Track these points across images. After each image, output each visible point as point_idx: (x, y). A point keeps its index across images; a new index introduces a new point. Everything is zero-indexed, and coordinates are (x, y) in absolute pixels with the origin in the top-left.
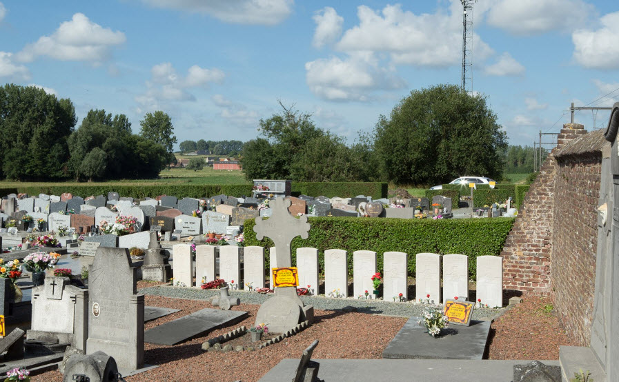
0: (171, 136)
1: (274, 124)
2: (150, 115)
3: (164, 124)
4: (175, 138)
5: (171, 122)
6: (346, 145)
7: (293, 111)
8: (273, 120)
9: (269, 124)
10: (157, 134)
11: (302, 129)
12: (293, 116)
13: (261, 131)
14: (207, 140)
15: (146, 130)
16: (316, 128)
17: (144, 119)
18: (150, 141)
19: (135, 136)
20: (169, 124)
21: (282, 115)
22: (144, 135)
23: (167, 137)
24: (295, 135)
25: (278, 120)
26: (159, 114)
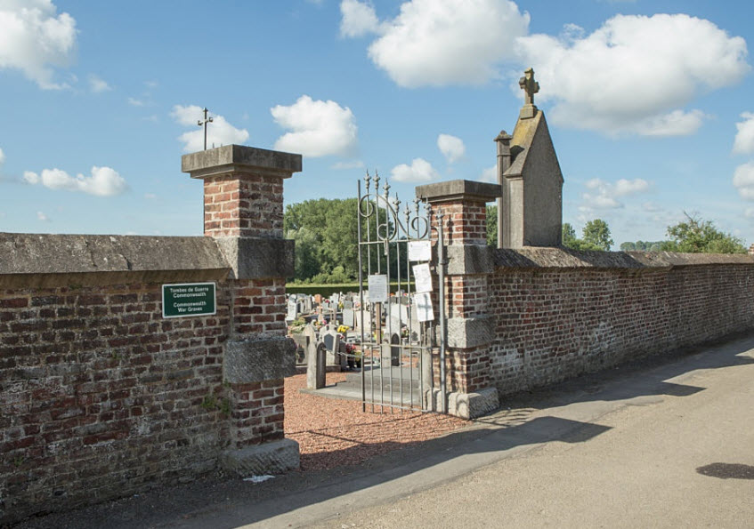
0: (609, 240)
1: (680, 230)
2: (590, 223)
3: (601, 230)
4: (612, 241)
5: (609, 227)
6: (745, 246)
7: (696, 218)
8: (679, 226)
9: (675, 230)
10: (597, 238)
11: (705, 233)
12: (696, 223)
13: (669, 236)
14: (644, 241)
15: (588, 235)
16: (718, 232)
17: (585, 226)
18: (590, 244)
19: (579, 241)
20: (607, 229)
21: (687, 222)
22: (587, 239)
23: (605, 240)
24: (698, 238)
25: (684, 227)
26: (597, 222)
